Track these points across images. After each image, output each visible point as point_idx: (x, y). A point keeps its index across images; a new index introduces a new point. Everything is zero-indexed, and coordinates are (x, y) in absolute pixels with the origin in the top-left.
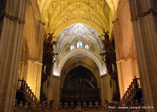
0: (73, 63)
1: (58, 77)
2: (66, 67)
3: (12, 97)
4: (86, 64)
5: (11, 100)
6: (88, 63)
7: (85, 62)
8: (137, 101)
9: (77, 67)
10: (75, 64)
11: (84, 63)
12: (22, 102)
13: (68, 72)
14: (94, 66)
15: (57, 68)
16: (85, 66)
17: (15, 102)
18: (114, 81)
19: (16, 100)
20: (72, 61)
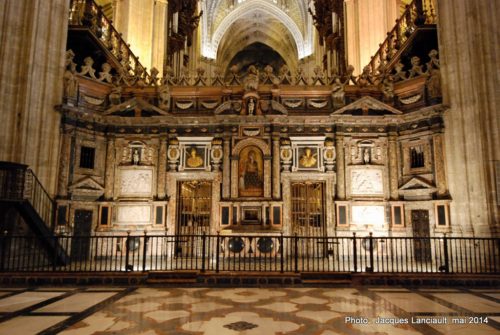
0: (243, 35)
1: (212, 60)
2: (229, 43)
3: (54, 40)
4: (270, 38)
5: (53, 49)
6: (274, 37)
7: (269, 33)
8: (415, 60)
9: (251, 45)
10: (247, 38)
11: (267, 37)
12: (90, 61)
13: (233, 55)
14: (286, 42)
15: (210, 41)
16: (267, 43)
17: (68, 57)
18: (334, 51)
19: (71, 51)
20: (242, 32)
